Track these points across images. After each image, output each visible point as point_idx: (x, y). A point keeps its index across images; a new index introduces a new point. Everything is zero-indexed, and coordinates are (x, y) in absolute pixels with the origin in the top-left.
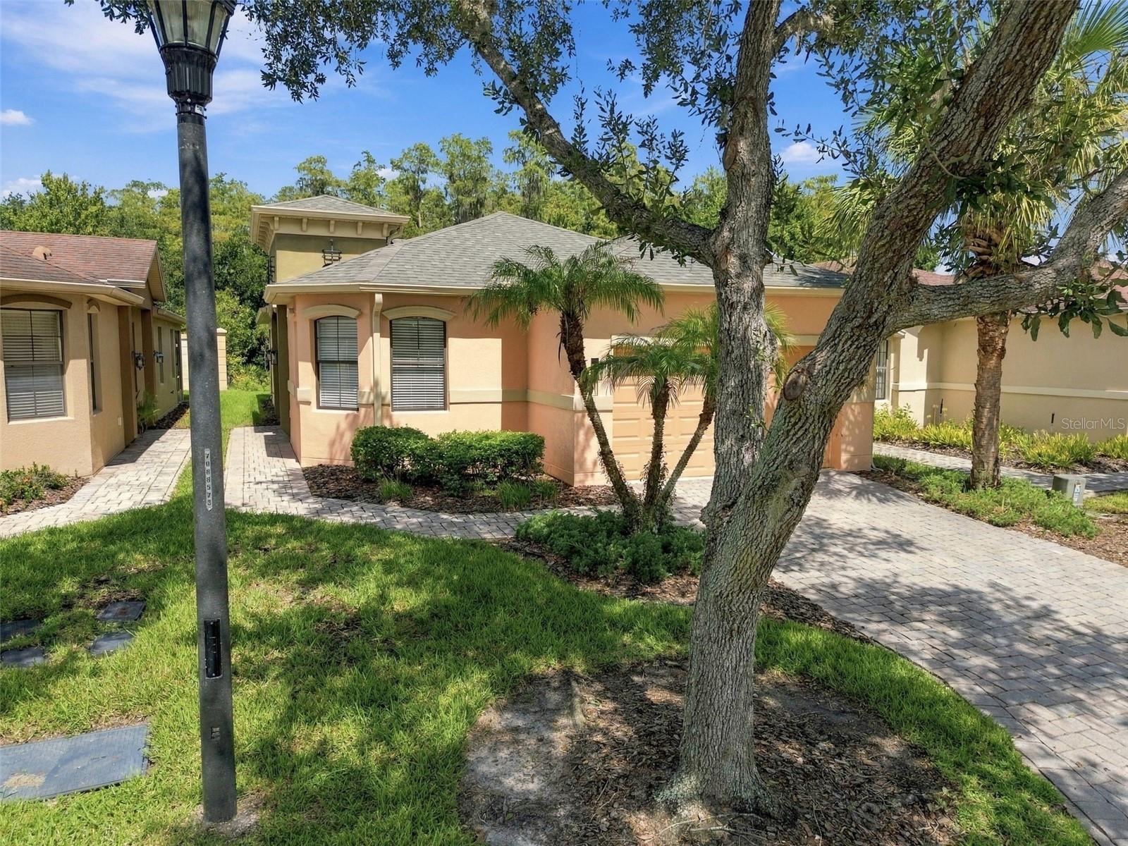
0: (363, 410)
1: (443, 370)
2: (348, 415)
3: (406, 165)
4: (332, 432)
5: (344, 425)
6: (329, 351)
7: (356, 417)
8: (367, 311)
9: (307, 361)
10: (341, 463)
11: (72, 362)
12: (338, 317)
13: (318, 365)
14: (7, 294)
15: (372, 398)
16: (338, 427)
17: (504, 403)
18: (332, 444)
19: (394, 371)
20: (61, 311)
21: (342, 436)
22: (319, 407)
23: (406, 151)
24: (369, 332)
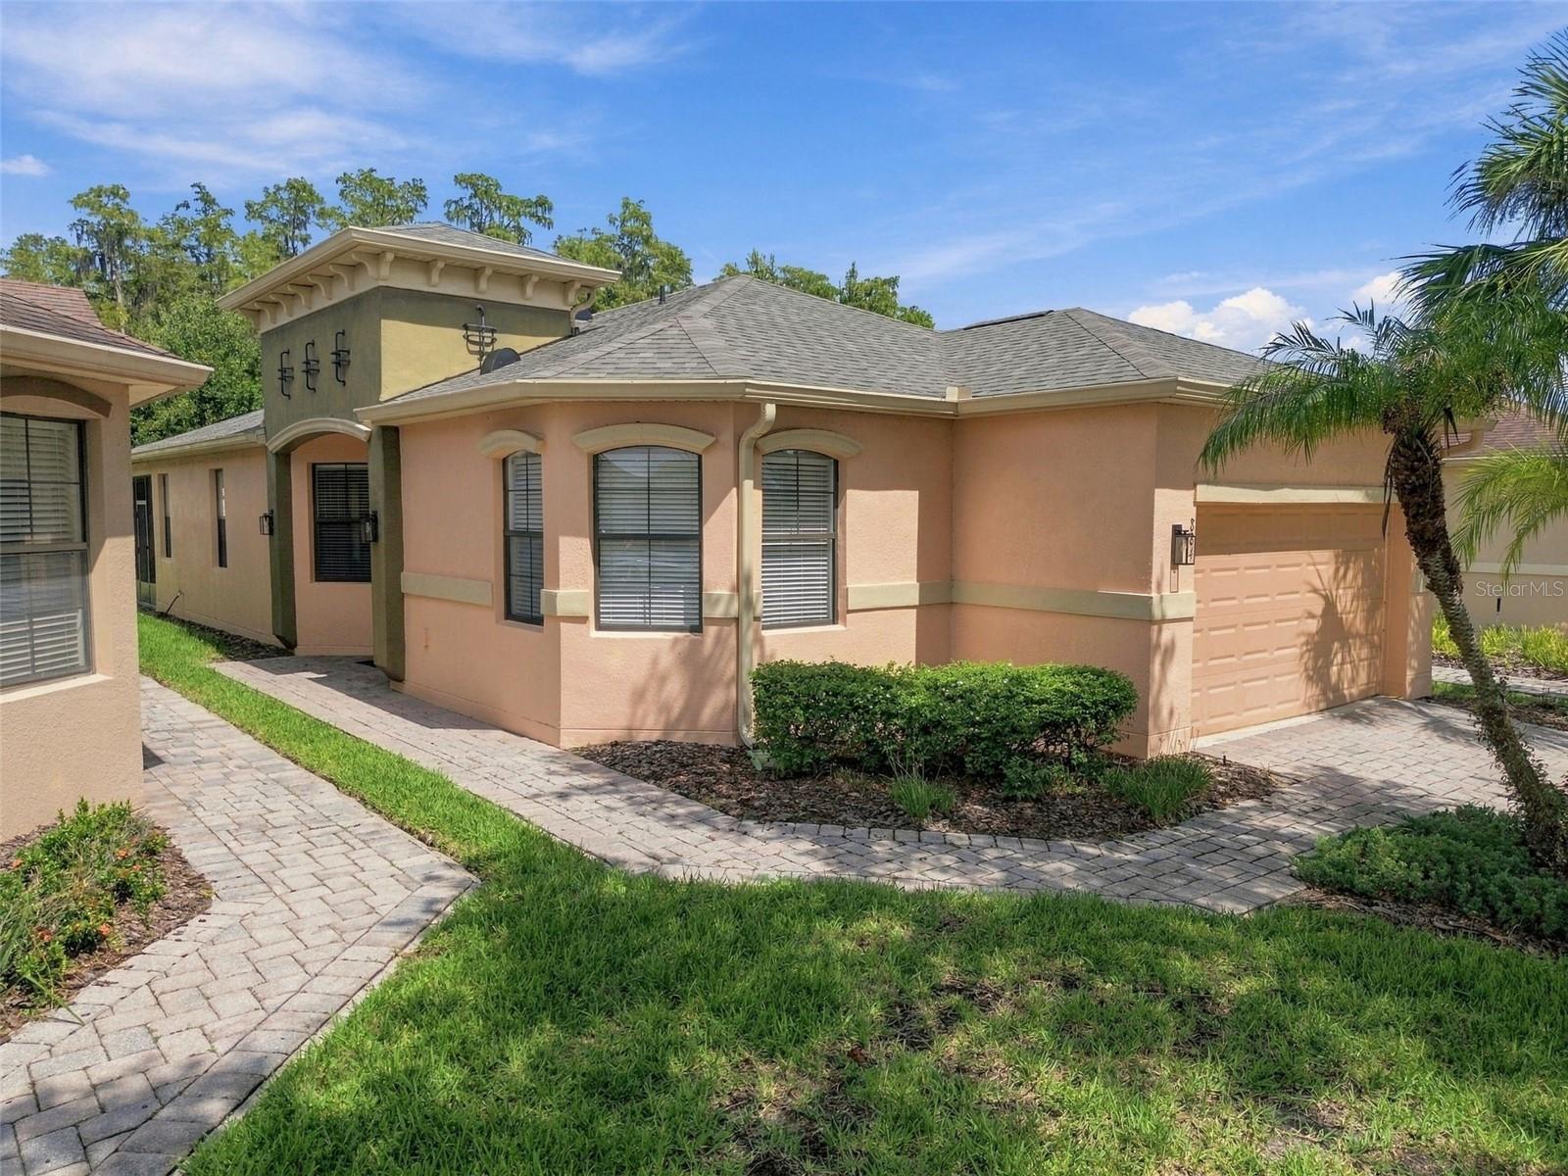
0: (711, 631)
1: (832, 550)
2: (676, 641)
3: (274, 212)
4: (638, 674)
5: (667, 660)
6: (623, 515)
7: (695, 647)
8: (727, 437)
9: (577, 534)
10: (655, 736)
11: (109, 543)
12: (649, 447)
13: (600, 540)
14: (10, 373)
15: (735, 606)
16: (655, 661)
17: (922, 608)
18: (639, 696)
19: (768, 553)
20: (81, 425)
21: (663, 680)
22: (600, 627)
23: (272, 190)
24: (731, 480)
